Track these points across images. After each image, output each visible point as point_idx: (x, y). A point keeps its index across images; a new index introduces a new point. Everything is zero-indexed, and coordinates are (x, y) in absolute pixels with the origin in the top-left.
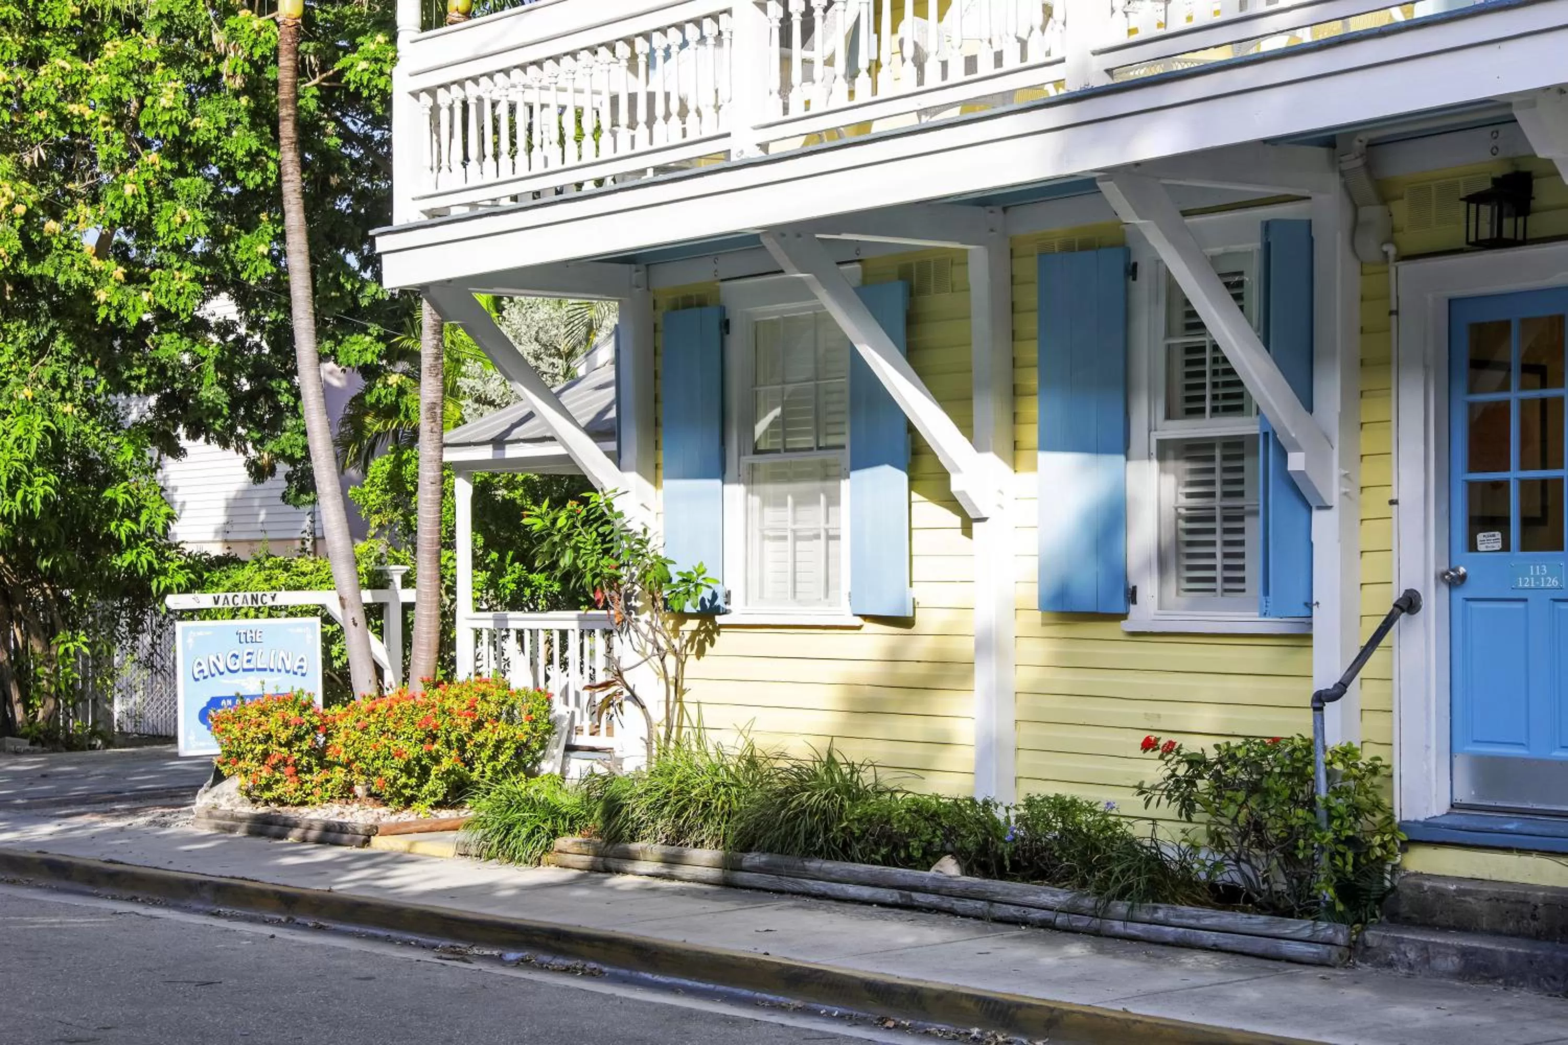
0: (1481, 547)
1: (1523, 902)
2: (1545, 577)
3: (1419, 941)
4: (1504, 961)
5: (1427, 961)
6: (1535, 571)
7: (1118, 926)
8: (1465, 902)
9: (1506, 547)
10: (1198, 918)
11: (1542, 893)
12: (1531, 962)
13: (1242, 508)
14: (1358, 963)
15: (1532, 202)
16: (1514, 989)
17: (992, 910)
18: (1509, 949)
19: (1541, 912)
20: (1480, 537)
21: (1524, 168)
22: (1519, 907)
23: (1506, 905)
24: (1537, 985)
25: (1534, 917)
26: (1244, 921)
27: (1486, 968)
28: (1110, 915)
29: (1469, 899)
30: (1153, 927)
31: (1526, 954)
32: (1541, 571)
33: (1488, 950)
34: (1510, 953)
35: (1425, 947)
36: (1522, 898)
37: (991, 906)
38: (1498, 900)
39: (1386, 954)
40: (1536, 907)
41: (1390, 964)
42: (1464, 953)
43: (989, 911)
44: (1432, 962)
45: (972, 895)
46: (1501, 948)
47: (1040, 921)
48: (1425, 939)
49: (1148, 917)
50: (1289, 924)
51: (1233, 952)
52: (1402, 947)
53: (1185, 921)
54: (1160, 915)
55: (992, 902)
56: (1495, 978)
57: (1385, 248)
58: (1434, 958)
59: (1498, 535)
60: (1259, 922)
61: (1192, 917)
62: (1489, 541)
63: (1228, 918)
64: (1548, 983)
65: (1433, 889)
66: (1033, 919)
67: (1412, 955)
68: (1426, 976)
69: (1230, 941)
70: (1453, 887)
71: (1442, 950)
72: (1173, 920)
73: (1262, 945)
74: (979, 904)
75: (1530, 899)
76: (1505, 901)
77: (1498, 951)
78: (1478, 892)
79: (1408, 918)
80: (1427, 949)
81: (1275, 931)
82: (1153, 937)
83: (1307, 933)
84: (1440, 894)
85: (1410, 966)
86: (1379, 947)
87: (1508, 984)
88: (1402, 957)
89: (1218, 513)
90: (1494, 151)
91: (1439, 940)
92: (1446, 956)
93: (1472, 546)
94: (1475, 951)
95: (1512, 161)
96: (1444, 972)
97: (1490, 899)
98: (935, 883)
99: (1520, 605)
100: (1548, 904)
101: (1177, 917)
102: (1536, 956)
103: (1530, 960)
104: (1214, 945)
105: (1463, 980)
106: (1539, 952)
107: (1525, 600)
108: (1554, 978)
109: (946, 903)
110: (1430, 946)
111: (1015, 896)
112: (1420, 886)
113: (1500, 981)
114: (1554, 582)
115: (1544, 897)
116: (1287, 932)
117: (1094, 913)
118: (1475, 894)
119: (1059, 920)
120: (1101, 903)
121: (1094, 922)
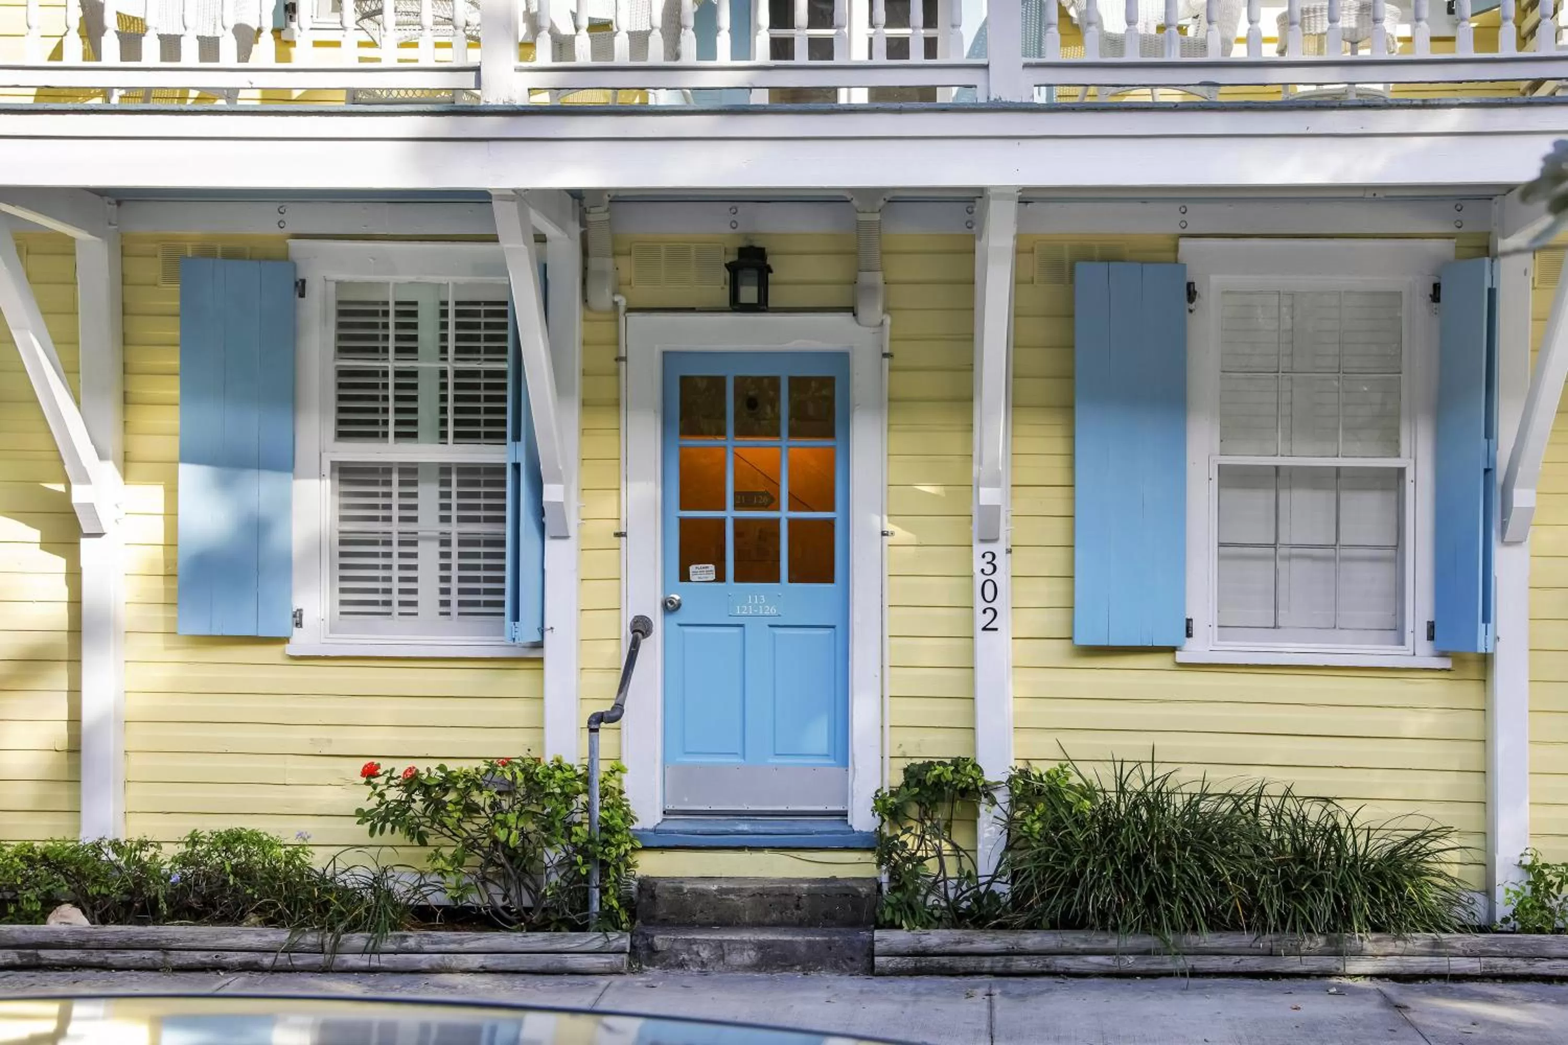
0: (693, 578)
1: (786, 895)
2: (763, 605)
3: (713, 941)
4: (803, 949)
5: (722, 957)
6: (753, 599)
7: (352, 960)
8: (728, 899)
9: (720, 577)
10: (461, 942)
11: (806, 886)
12: (830, 948)
13: (416, 533)
14: (644, 966)
15: (770, 275)
16: (813, 974)
17: (169, 959)
18: (807, 938)
19: (805, 902)
20: (692, 568)
21: (758, 244)
22: (782, 899)
23: (771, 899)
24: (836, 967)
25: (798, 907)
26: (520, 940)
27: (784, 958)
28: (341, 949)
29: (732, 896)
30: (399, 956)
31: (826, 941)
32: (760, 600)
33: (785, 941)
34: (809, 941)
35: (720, 944)
36: (787, 892)
37: (166, 954)
38: (761, 895)
39: (676, 956)
40: (799, 898)
41: (681, 965)
42: (761, 946)
43: (164, 960)
44: (727, 958)
45: (138, 945)
46: (799, 938)
47: (240, 964)
48: (718, 937)
49: (393, 947)
50: (574, 939)
51: (504, 972)
52: (695, 948)
53: (443, 947)
54: (411, 943)
55: (166, 950)
56: (793, 965)
57: (617, 299)
58: (729, 954)
59: (712, 567)
60: (537, 940)
61: (454, 942)
62: (702, 572)
63: (497, 939)
64: (847, 964)
65: (693, 891)
66: (232, 964)
67: (705, 954)
68: (720, 972)
69: (502, 961)
70: (715, 887)
71: (738, 946)
72: (427, 947)
73: (541, 961)
74: (148, 954)
75: (794, 891)
76: (768, 895)
77: (797, 942)
78: (740, 890)
79: (665, 920)
80: (721, 946)
81: (558, 946)
82: (401, 967)
83: (596, 945)
84: (700, 895)
85: (703, 964)
86: (670, 950)
87: (806, 970)
88: (694, 956)
89: (395, 539)
90: (734, 225)
91: (733, 938)
92: (742, 950)
93: (684, 576)
94: (772, 944)
95: (746, 236)
96: (739, 966)
97: (754, 895)
98: (78, 937)
99: (736, 630)
100: (811, 894)
101: (433, 943)
102: (835, 942)
103: (829, 946)
104: (482, 967)
105: (759, 971)
106: (837, 938)
107: (742, 626)
108: (852, 959)
109: (95, 958)
110: (725, 944)
111: (204, 941)
112: (679, 890)
113: (798, 968)
114: (773, 610)
115: (809, 889)
116: (573, 946)
117: (320, 949)
118: (738, 892)
119: (267, 960)
120: (329, 938)
121: (320, 959)
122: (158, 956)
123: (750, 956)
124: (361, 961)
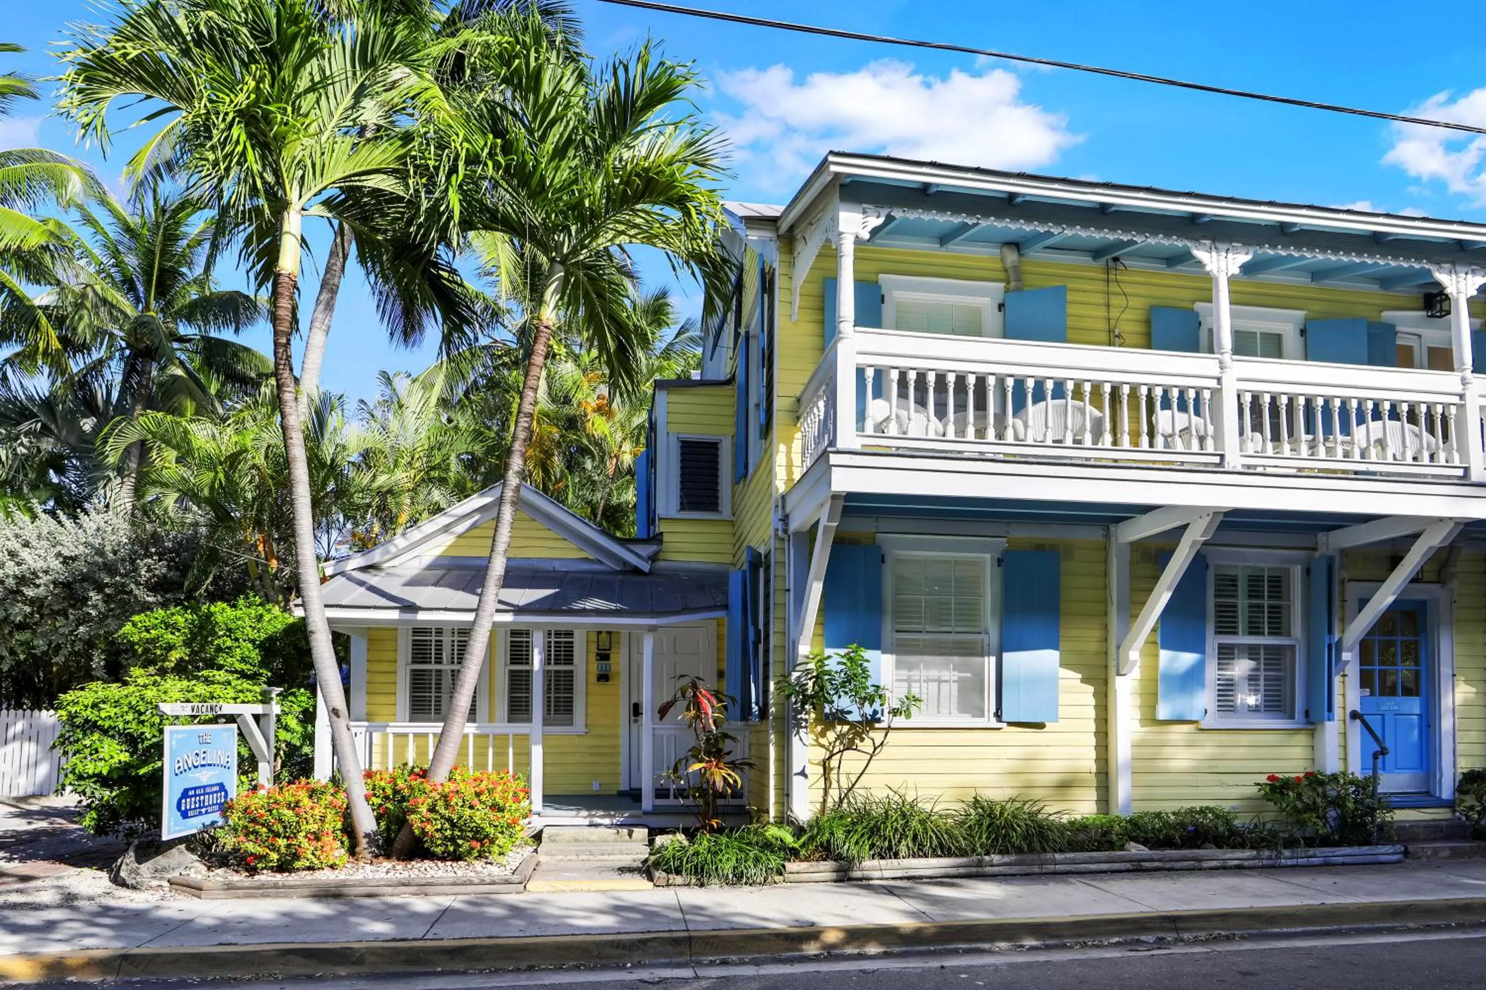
5: (1436, 854)
6: (1388, 704)
9: (1372, 694)
10: (1331, 852)
26: (1358, 850)
30: (1307, 859)
32: (1390, 704)
39: (1418, 854)
42: (1451, 848)
52: (1424, 851)
53: (1324, 855)
54: (1309, 853)
55: (1200, 861)
57: (1345, 575)
58: (1439, 853)
59: (1367, 690)
61: (1328, 852)
63: (1348, 850)
67: (1428, 853)
73: (1368, 859)
79: (1415, 839)
80: (1432, 850)
81: (1376, 852)
83: (1391, 850)
86: (1416, 851)
87: (1471, 858)
88: (1425, 854)
92: (1442, 851)
94: (1456, 848)
96: (1446, 857)
99: (1380, 717)
103: (1479, 847)
107: (1382, 714)
109: (1168, 865)
113: (1467, 857)
116: (1382, 851)
117: (1270, 858)
118: (1418, 826)
119: (1246, 863)
120: (1275, 853)
121: (1271, 862)
122: (1197, 864)
123: (1447, 853)
124: (1290, 862)
